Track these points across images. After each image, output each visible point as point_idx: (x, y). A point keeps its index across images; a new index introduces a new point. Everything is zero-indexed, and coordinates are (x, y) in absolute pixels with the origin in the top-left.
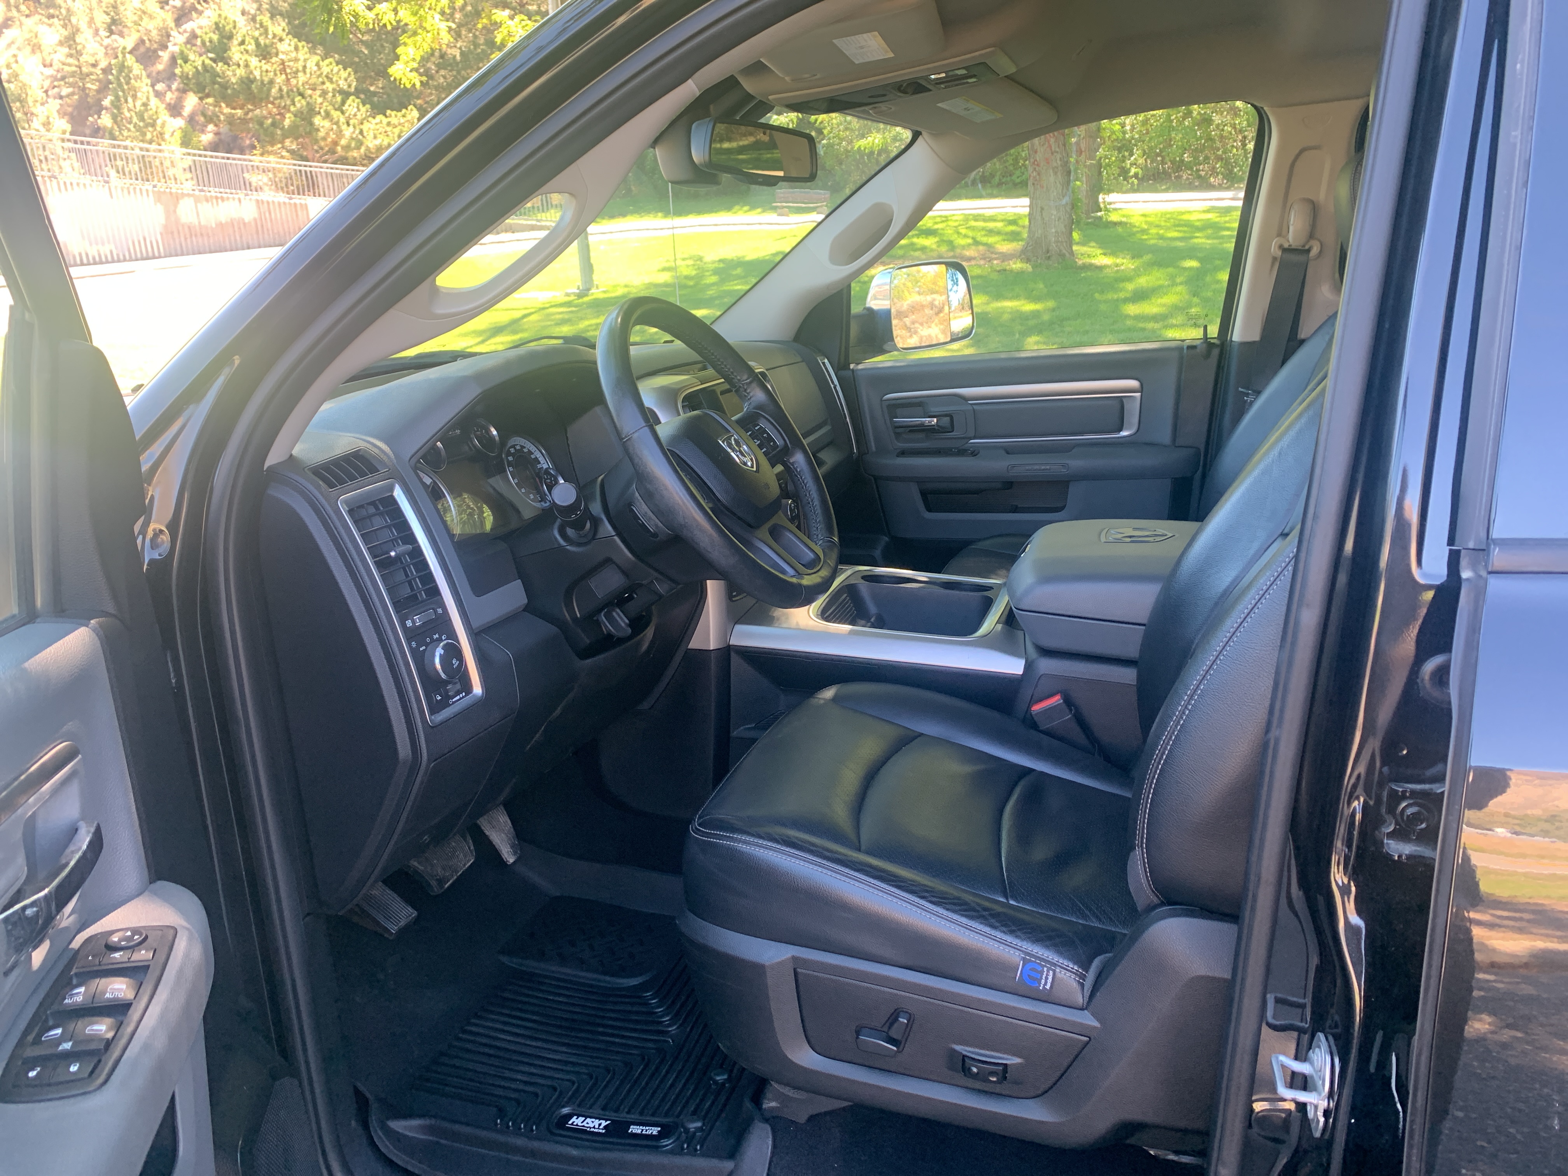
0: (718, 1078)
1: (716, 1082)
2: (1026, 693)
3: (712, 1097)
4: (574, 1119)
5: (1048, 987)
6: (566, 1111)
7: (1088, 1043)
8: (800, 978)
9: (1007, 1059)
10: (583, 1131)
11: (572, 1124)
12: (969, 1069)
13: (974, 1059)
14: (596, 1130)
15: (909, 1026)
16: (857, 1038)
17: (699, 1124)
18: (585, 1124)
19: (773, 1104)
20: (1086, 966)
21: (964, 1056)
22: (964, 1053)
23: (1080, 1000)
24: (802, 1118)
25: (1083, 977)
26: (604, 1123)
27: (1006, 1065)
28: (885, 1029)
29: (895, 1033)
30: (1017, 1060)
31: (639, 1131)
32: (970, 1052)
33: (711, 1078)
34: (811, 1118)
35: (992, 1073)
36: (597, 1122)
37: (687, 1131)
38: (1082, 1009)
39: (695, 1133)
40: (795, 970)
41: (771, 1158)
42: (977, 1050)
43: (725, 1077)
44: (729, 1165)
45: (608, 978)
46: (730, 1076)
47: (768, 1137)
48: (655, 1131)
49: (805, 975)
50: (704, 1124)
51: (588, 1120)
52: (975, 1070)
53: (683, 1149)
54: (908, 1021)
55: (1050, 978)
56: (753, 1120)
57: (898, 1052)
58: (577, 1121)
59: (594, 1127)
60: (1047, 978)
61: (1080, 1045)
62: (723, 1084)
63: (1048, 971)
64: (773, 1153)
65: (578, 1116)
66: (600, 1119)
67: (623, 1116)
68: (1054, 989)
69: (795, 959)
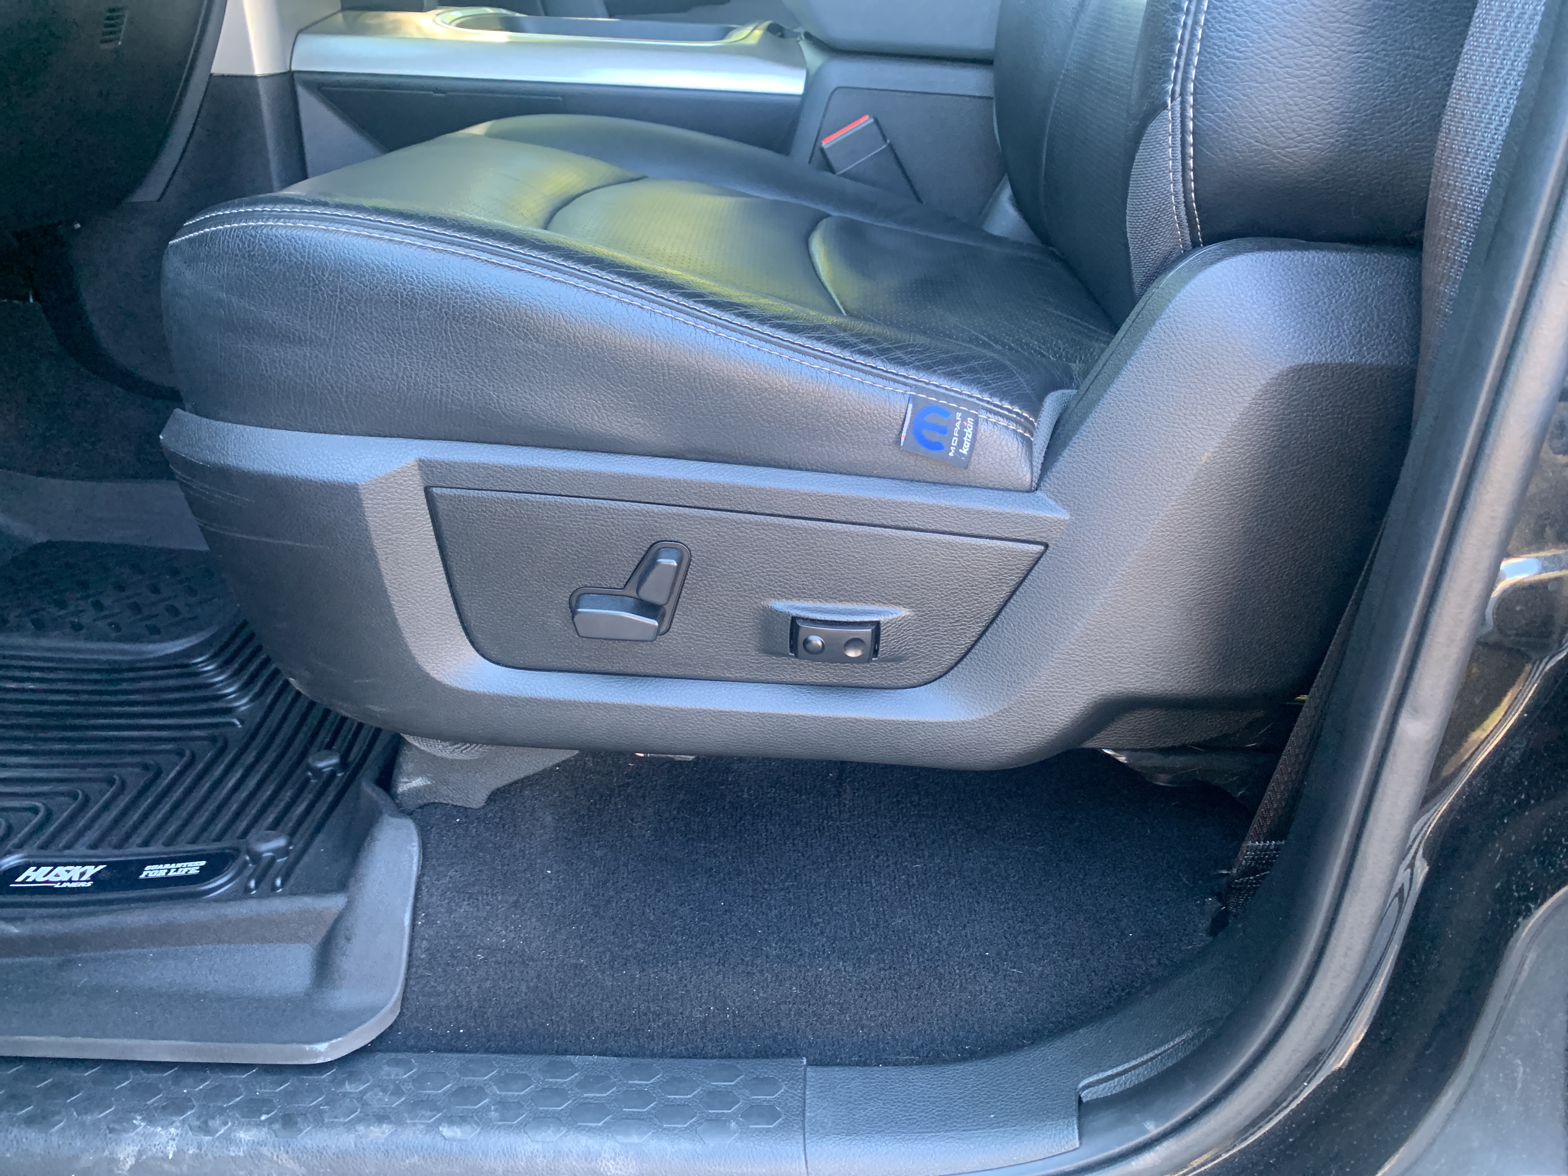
0: (321, 765)
1: (318, 772)
2: (809, 125)
3: (311, 796)
4: (30, 872)
5: (965, 451)
6: (11, 861)
7: (1042, 554)
8: (441, 506)
9: (879, 613)
10: (47, 890)
11: (24, 882)
12: (806, 642)
13: (814, 621)
14: (74, 885)
15: (681, 574)
16: (574, 613)
17: (281, 842)
18: (51, 877)
19: (418, 782)
20: (1035, 409)
21: (794, 619)
22: (794, 613)
23: (1026, 475)
24: (477, 799)
25: (1030, 428)
26: (91, 870)
27: (877, 624)
28: (631, 591)
29: (652, 592)
30: (903, 612)
31: (162, 873)
32: (804, 609)
33: (309, 768)
34: (495, 796)
35: (855, 642)
36: (76, 871)
37: (256, 857)
38: (1030, 491)
39: (273, 860)
40: (427, 490)
41: (420, 877)
42: (818, 605)
43: (335, 760)
44: (335, 903)
45: (127, 647)
46: (344, 758)
47: (412, 841)
48: (193, 868)
49: (452, 498)
50: (290, 843)
51: (60, 870)
52: (817, 641)
53: (248, 890)
54: (680, 563)
55: (969, 432)
56: (381, 813)
57: (659, 633)
58: (35, 875)
59: (70, 881)
60: (962, 434)
61: (1027, 562)
62: (333, 774)
63: (964, 419)
64: (423, 867)
65: (39, 866)
66: (83, 865)
67: (133, 851)
68: (974, 457)
69: (424, 466)
